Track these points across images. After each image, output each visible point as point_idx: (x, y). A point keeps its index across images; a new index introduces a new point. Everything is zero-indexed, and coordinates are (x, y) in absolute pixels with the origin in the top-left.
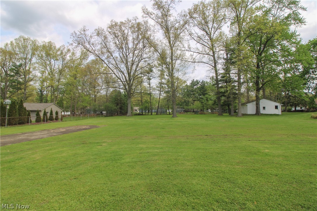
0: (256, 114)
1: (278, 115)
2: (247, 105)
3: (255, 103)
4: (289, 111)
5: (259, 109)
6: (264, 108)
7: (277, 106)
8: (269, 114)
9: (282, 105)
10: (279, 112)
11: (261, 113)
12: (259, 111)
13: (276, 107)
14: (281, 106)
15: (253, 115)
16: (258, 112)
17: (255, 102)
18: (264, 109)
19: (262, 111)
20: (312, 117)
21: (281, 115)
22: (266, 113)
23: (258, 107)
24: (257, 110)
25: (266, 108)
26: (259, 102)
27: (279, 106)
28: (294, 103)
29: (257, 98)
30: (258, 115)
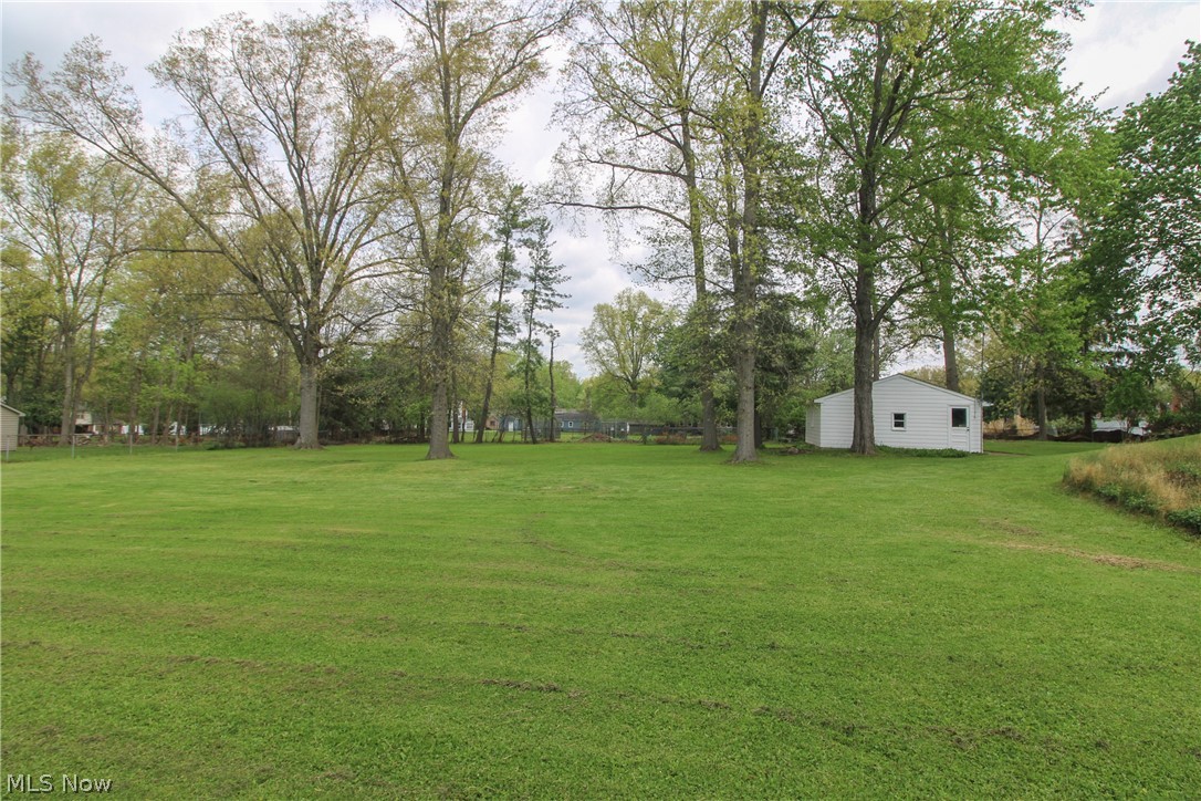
0: (852, 450)
1: (961, 455)
2: (819, 405)
3: (850, 394)
4: (1011, 435)
5: (866, 422)
6: (899, 420)
7: (964, 410)
8: (915, 450)
9: (985, 404)
10: (969, 439)
11: (878, 442)
12: (867, 434)
13: (959, 417)
14: (979, 413)
15: (835, 455)
16: (862, 437)
17: (853, 390)
18: (897, 425)
19: (884, 434)
20: (1065, 476)
21: (980, 454)
22: (906, 446)
23: (865, 413)
24: (858, 428)
25: (907, 420)
26: (871, 389)
27: (972, 410)
28: (1080, 400)
29: (861, 371)
30: (863, 452)
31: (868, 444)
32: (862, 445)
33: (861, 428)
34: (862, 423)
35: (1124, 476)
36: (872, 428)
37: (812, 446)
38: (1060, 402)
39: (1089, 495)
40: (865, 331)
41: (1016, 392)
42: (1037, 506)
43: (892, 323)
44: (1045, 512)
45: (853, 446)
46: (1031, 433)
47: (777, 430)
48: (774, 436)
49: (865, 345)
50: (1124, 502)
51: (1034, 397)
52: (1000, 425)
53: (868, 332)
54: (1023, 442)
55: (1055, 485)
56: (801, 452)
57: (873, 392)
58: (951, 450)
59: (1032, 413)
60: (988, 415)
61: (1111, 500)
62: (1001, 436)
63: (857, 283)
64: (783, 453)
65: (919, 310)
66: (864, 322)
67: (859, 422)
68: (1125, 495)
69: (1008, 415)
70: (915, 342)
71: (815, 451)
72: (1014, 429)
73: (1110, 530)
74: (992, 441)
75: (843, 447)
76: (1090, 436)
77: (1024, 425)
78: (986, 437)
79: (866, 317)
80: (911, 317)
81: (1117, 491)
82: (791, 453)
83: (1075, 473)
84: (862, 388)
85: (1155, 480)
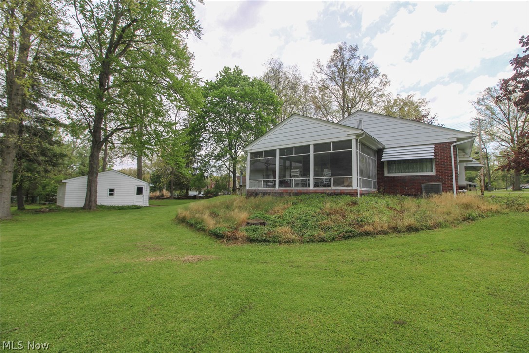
0: (83, 208)
1: (139, 208)
2: (65, 183)
4: (161, 197)
5: (93, 193)
6: (112, 192)
7: (142, 188)
8: (118, 207)
9: (151, 185)
10: (143, 200)
11: (99, 203)
12: (93, 199)
13: (140, 191)
14: (148, 189)
15: (72, 212)
16: (90, 201)
17: (87, 176)
18: (110, 194)
19: (103, 198)
20: (176, 217)
21: (148, 207)
22: (114, 204)
23: (93, 189)
24: (88, 196)
25: (116, 192)
26: (97, 176)
27: (145, 188)
28: (185, 184)
29: (92, 167)
30: (90, 209)
31: (93, 205)
32: (90, 205)
33: (90, 197)
34: (90, 194)
35: (197, 216)
36: (96, 196)
37: (60, 206)
38: (179, 185)
39: (184, 224)
40: (96, 146)
41: (164, 180)
42: (165, 232)
43: (113, 144)
44: (167, 235)
45: (85, 206)
46: (169, 196)
47: (38, 198)
48: (36, 201)
49: (96, 153)
50: (195, 226)
51: (170, 182)
52: (158, 193)
53: (98, 147)
54: (165, 201)
55: (173, 220)
56: (51, 211)
57: (98, 178)
58: (135, 206)
59: (169, 188)
60: (152, 190)
61: (191, 225)
62: (158, 198)
63: (94, 121)
64: (37, 212)
65: (126, 141)
66: (96, 141)
67: (89, 194)
68: (196, 223)
69: (160, 189)
70: (124, 156)
71: (61, 210)
72: (163, 195)
73: (189, 241)
74: (154, 200)
75: (77, 206)
76: (188, 197)
77: (166, 193)
78: (151, 198)
79: (97, 139)
80: (122, 143)
81: (193, 222)
82: (43, 212)
83: (180, 215)
84: (92, 175)
85: (206, 216)
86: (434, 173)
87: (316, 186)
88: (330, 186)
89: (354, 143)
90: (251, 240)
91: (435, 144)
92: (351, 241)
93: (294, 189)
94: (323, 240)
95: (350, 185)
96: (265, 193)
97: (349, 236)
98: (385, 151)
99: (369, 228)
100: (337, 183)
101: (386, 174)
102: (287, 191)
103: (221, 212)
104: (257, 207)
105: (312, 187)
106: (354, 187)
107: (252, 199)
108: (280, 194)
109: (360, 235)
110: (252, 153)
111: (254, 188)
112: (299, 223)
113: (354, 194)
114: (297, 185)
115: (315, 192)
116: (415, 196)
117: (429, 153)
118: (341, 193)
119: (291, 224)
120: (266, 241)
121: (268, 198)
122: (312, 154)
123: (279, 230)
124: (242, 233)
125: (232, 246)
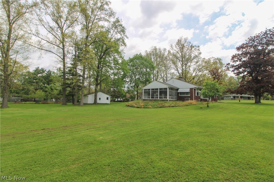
0: (94, 104)
1: (108, 104)
2: (88, 96)
3: (94, 95)
5: (96, 99)
8: (103, 103)
10: (108, 102)
13: (107, 99)
14: (110, 98)
16: (95, 102)
18: (100, 100)
19: (98, 101)
21: (110, 104)
22: (100, 103)
25: (101, 99)
29: (96, 91)
58: (106, 103)
75: (92, 103)
78: (111, 101)
83: (127, 105)
84: (96, 94)
85: (134, 105)
86: (190, 95)
87: (159, 98)
88: (162, 98)
89: (168, 88)
90: (144, 108)
91: (190, 88)
92: (161, 108)
93: (155, 99)
94: (156, 108)
95: (167, 98)
96: (147, 100)
97: (161, 107)
98: (179, 89)
99: (164, 106)
100: (165, 98)
101: (179, 95)
102: (153, 100)
103: (137, 104)
104: (145, 103)
105: (159, 99)
106: (168, 99)
107: (144, 101)
108: (151, 100)
109: (163, 107)
110: (144, 89)
111: (145, 99)
112: (153, 106)
113: (167, 100)
114: (155, 98)
115: (159, 100)
116: (183, 101)
117: (188, 90)
118: (165, 100)
119: (152, 106)
120: (147, 108)
121: (148, 101)
122: (159, 90)
123: (149, 106)
124: (143, 107)
125: (141, 109)
